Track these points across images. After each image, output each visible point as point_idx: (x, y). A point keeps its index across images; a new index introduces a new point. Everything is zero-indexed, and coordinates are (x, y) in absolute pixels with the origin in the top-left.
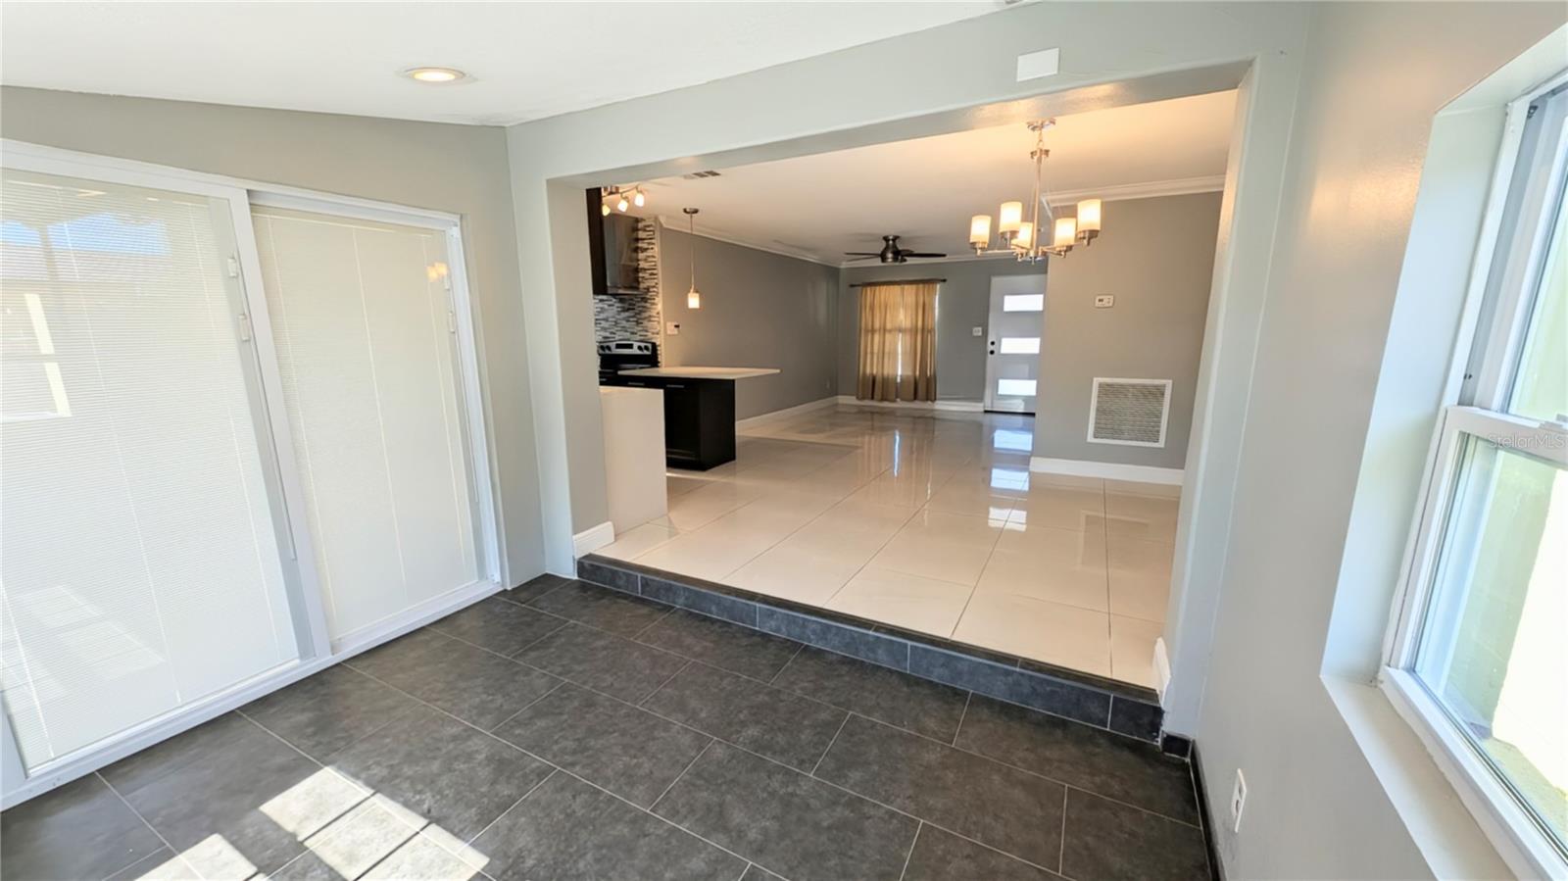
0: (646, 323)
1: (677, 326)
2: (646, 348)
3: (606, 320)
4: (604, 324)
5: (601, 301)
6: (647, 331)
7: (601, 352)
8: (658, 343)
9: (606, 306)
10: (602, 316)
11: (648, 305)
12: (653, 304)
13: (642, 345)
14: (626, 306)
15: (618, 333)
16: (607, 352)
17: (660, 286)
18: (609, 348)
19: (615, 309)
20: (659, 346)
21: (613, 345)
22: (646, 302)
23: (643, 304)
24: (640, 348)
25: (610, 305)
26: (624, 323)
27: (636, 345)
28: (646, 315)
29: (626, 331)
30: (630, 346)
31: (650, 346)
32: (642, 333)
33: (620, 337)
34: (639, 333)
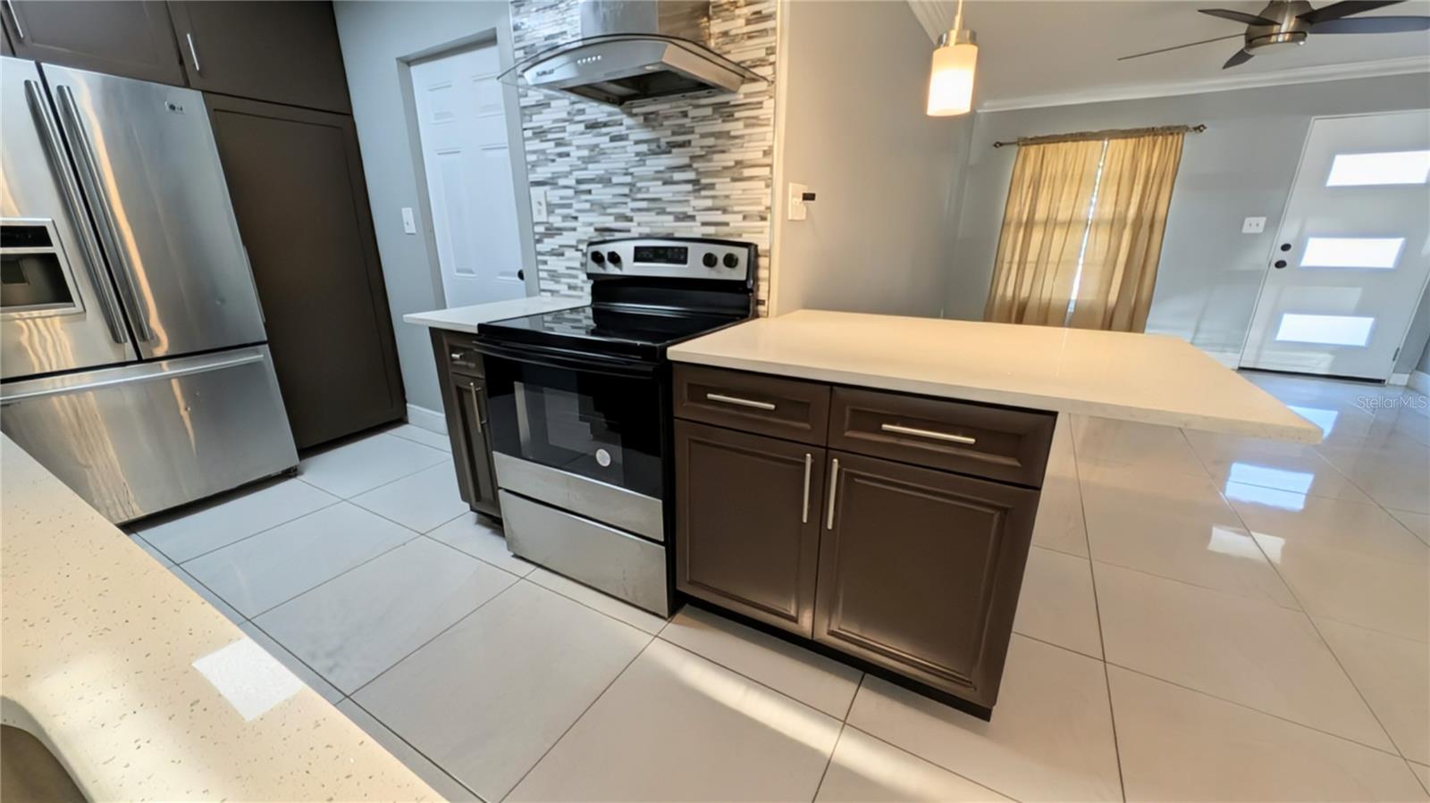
0: (724, 186)
1: (808, 197)
2: (730, 261)
3: (606, 181)
4: (600, 193)
5: (592, 126)
6: (725, 211)
7: (594, 268)
8: (762, 247)
9: (604, 142)
10: (594, 170)
11: (736, 128)
12: (753, 122)
13: (720, 252)
14: (665, 136)
15: (638, 217)
16: (611, 270)
17: (782, 59)
18: (615, 259)
19: (632, 149)
20: (768, 254)
21: (626, 250)
22: (729, 117)
23: (719, 126)
24: (709, 260)
25: (613, 139)
26: (657, 189)
27: (696, 253)
28: (728, 159)
29: (662, 212)
30: (679, 256)
31: (742, 254)
32: (718, 217)
33: (649, 225)
34: (701, 217)
